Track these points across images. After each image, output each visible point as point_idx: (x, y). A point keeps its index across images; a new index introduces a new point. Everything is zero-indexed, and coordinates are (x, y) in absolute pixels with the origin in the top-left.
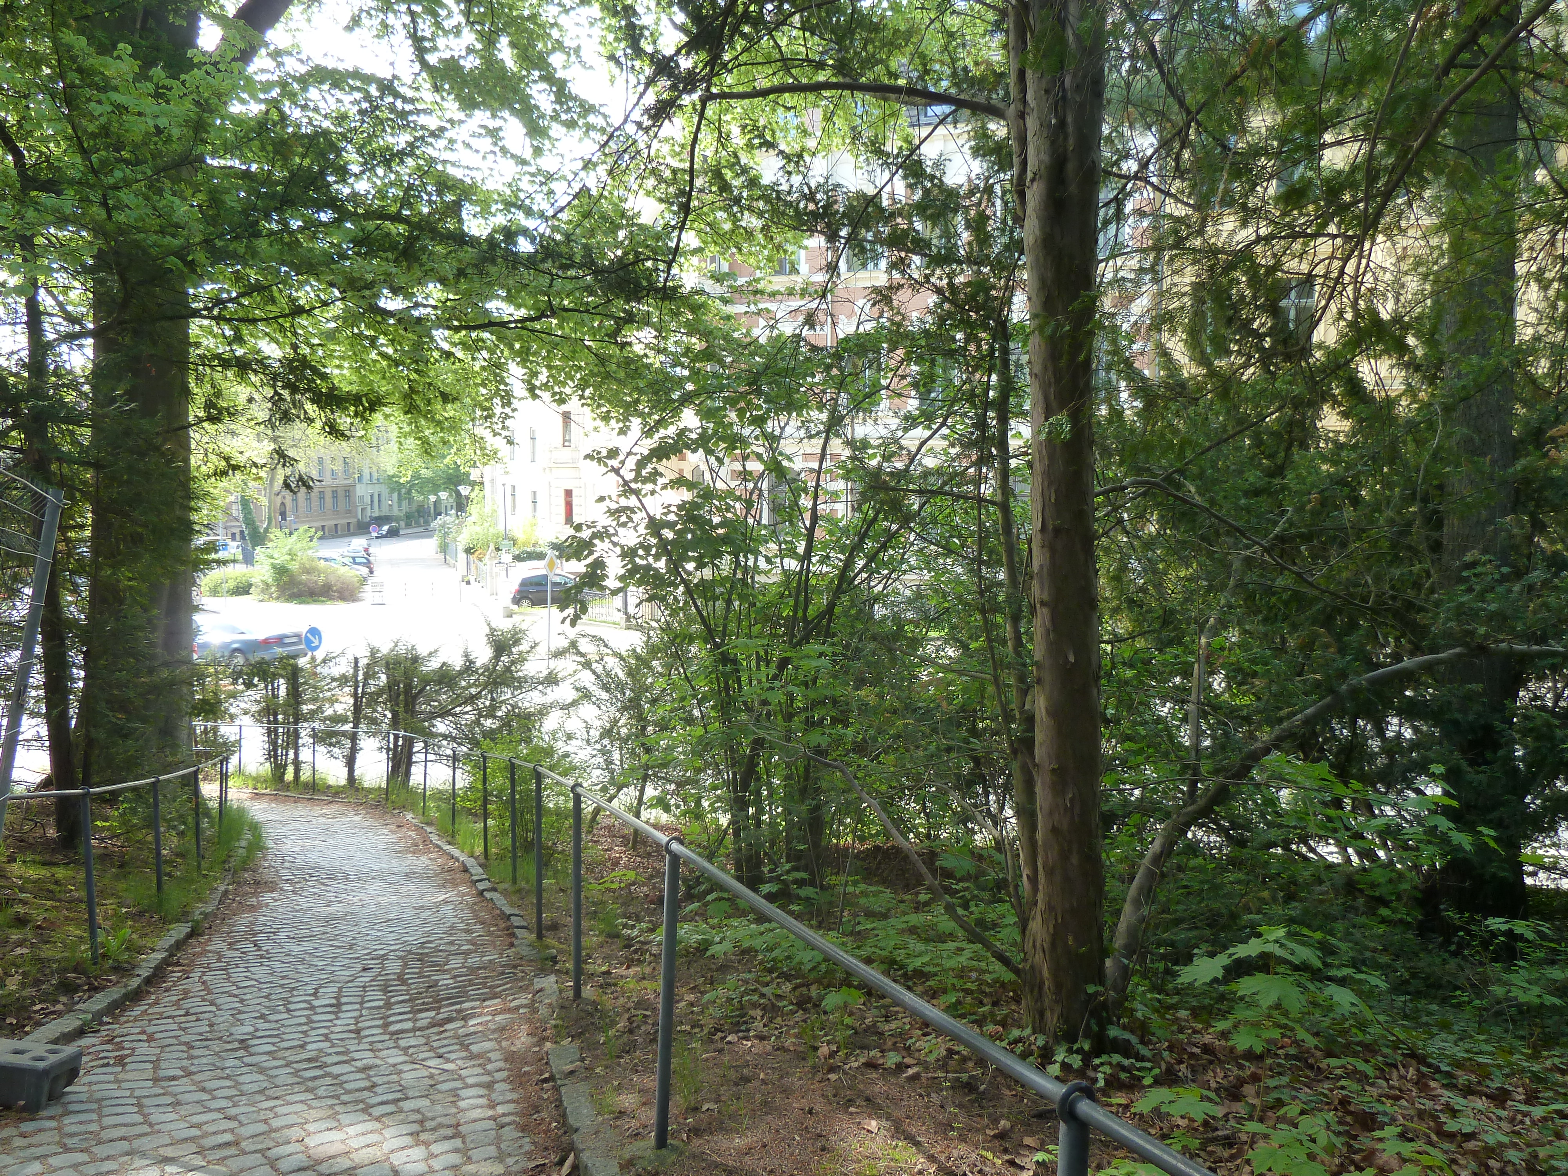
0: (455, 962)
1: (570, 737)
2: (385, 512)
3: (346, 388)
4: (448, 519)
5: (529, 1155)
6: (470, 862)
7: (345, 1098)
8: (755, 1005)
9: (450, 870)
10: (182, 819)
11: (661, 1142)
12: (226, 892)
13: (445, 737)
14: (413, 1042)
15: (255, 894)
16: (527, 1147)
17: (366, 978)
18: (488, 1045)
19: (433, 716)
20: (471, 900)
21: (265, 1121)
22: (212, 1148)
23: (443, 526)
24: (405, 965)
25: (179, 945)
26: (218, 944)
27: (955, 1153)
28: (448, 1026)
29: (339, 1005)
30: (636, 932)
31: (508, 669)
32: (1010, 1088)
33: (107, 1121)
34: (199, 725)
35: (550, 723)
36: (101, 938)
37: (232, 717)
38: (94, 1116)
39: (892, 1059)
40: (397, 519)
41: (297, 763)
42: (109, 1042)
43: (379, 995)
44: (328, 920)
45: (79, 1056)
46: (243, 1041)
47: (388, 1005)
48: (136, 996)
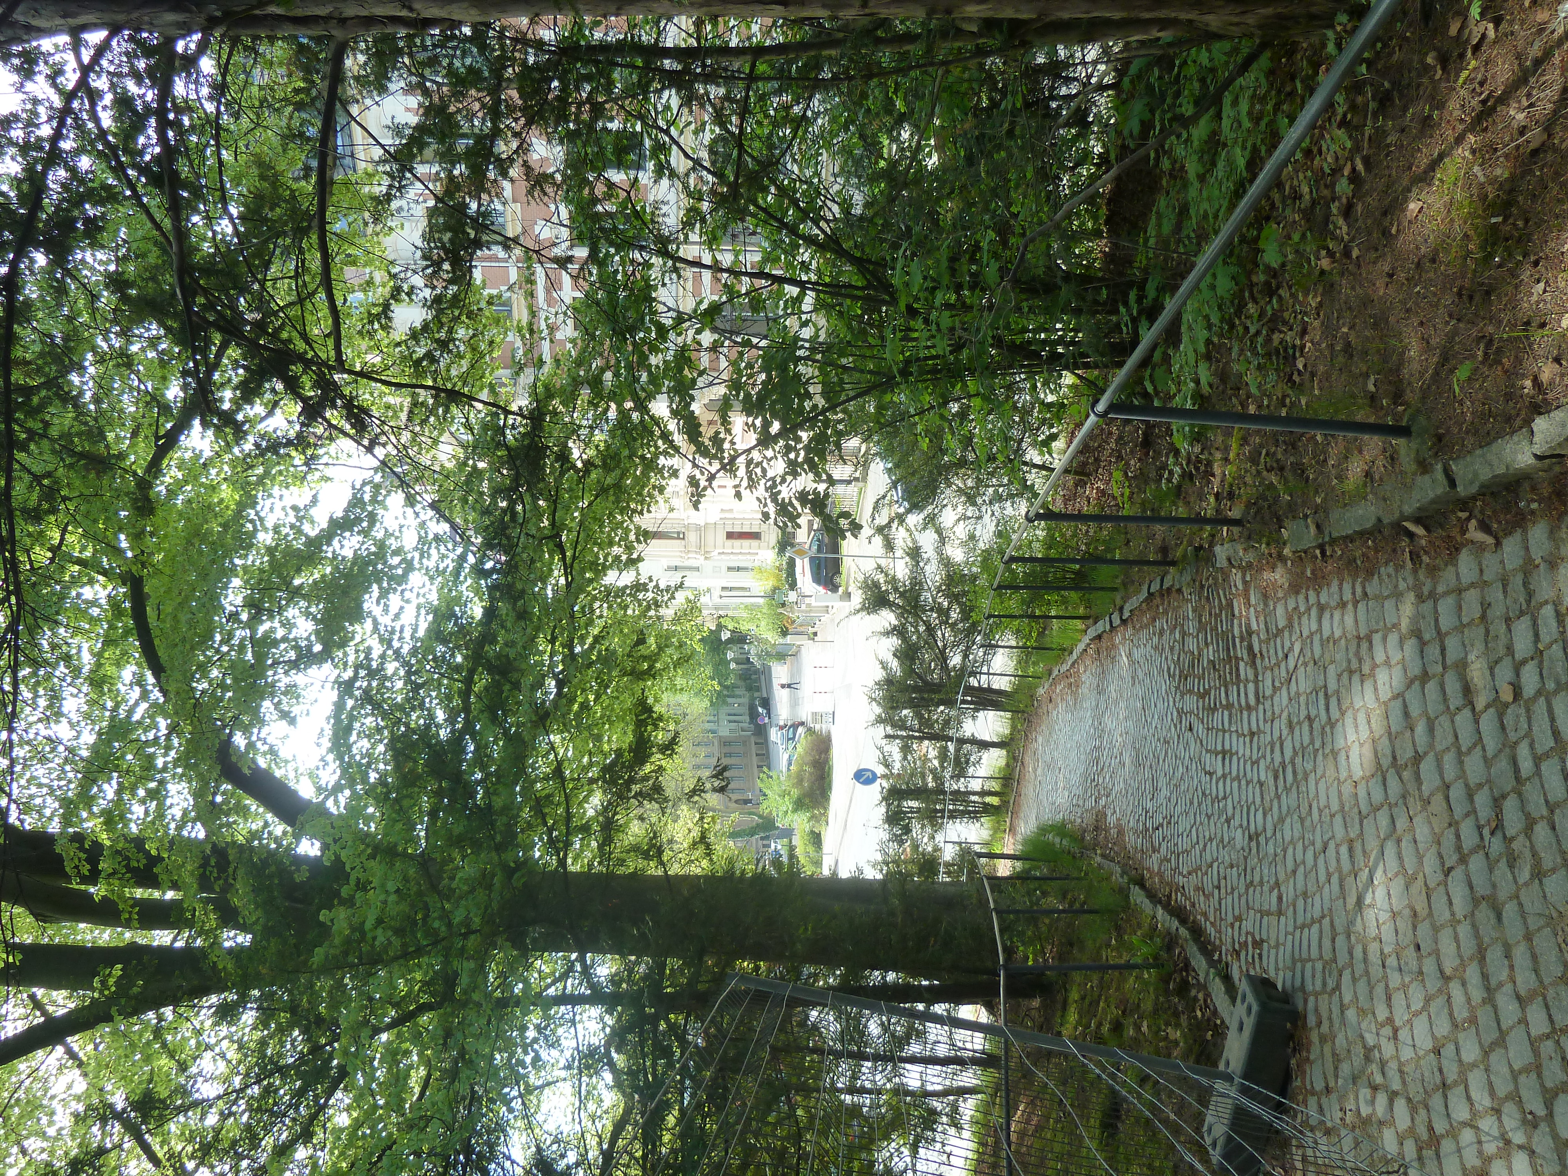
0: (1192, 644)
1: (972, 537)
2: (745, 710)
3: (630, 737)
4: (753, 651)
5: (1399, 567)
6: (1092, 633)
7: (1318, 744)
8: (1268, 340)
9: (1098, 652)
10: (1030, 893)
11: (1403, 431)
12: (1103, 856)
13: (965, 656)
14: (1268, 682)
15: (1107, 830)
16: (1391, 569)
17: (1199, 728)
18: (1280, 611)
19: (945, 667)
20: (1130, 631)
21: (1332, 816)
22: (1353, 863)
23: (759, 657)
24: (1190, 692)
25: (1152, 896)
26: (1153, 862)
27: (1456, 113)
28: (1256, 649)
29: (1224, 752)
30: (1177, 469)
31: (902, 595)
32: (1391, 54)
33: (1315, 953)
34: (943, 878)
35: (957, 554)
36: (1139, 960)
37: (937, 849)
38: (1309, 965)
39: (1343, 187)
40: (753, 699)
41: (983, 793)
42: (1238, 954)
43: (1217, 715)
44: (1138, 764)
45: (1249, 977)
46: (1250, 838)
47: (1229, 706)
48: (1197, 932)
